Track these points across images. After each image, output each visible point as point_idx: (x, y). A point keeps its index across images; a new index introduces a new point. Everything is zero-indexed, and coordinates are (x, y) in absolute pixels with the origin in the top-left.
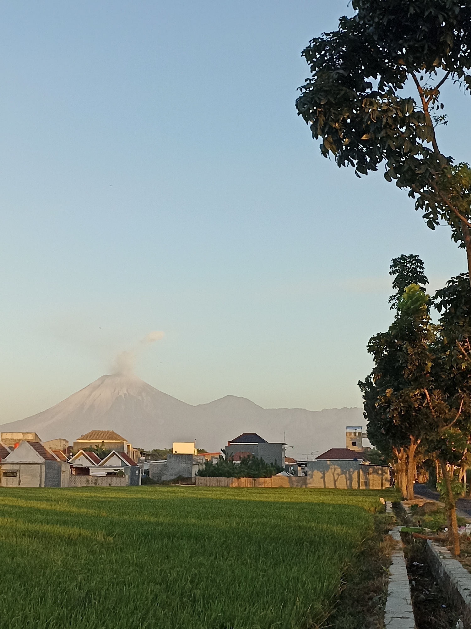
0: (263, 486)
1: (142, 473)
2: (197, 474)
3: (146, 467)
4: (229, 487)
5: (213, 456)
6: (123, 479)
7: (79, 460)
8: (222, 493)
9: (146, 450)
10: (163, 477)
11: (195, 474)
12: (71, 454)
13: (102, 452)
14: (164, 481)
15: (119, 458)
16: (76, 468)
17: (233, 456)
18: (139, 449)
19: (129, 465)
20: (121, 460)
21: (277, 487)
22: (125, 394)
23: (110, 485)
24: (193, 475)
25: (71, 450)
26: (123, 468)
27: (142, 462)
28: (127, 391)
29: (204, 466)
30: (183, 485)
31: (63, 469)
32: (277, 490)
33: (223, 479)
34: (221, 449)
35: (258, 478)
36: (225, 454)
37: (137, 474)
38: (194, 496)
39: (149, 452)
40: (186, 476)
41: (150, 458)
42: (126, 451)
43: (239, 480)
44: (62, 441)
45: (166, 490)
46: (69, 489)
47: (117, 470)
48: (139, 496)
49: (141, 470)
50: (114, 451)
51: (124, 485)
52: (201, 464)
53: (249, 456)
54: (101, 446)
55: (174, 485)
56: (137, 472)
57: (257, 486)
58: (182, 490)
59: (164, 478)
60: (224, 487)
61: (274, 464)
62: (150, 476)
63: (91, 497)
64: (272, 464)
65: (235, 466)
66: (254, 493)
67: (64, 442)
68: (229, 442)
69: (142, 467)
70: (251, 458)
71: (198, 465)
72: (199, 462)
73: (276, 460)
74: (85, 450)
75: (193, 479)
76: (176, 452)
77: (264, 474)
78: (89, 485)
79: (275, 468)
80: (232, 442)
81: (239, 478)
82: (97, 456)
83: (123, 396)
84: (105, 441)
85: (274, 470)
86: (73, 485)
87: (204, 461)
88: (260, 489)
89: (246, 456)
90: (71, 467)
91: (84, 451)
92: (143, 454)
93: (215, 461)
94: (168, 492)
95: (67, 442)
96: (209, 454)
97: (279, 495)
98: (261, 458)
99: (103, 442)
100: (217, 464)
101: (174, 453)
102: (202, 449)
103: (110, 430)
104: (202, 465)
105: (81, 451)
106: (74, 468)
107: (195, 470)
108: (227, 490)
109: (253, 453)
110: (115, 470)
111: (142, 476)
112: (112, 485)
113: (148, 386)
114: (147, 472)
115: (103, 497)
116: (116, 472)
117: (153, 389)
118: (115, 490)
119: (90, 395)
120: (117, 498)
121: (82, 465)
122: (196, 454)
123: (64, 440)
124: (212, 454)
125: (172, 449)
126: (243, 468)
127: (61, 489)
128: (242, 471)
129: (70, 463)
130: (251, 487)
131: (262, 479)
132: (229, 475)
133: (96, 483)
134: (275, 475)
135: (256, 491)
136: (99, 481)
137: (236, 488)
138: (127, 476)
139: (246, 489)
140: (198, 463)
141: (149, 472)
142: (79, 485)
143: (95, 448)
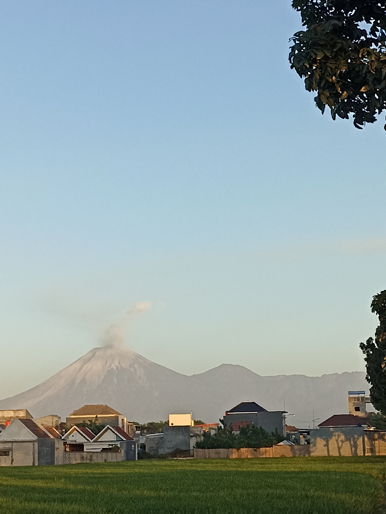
0: (264, 456)
1: (138, 448)
2: (195, 446)
3: (142, 440)
4: (229, 459)
5: (211, 426)
6: (118, 454)
7: (73, 436)
8: (222, 465)
9: (141, 423)
10: (159, 451)
11: (194, 447)
12: (64, 430)
13: (96, 427)
14: (161, 454)
15: (114, 432)
16: (70, 445)
17: (232, 427)
18: (134, 423)
19: (124, 439)
20: (116, 434)
21: (279, 456)
22: (117, 367)
23: (105, 460)
24: (191, 448)
25: (63, 425)
26: (119, 443)
27: (138, 436)
28: (119, 363)
29: (202, 438)
30: (181, 458)
31: (56, 446)
32: (279, 460)
33: (222, 450)
34: (220, 419)
35: (259, 448)
36: (224, 424)
37: (133, 449)
38: (194, 468)
39: (144, 425)
40: (184, 448)
41: (145, 432)
42: (120, 426)
43: (239, 450)
44: (54, 417)
45: (164, 464)
46: (64, 466)
47: (112, 445)
48: (137, 470)
49: (136, 444)
50: (108, 426)
51: (120, 459)
52: (199, 436)
53: (248, 426)
54: (95, 421)
55: (171, 458)
56: (133, 446)
57: (258, 457)
58: (180, 463)
59: (161, 452)
60: (224, 458)
61: (275, 433)
62: (147, 450)
63: (87, 473)
64: (272, 433)
65: (234, 437)
66: (256, 464)
67: (56, 419)
68: (228, 412)
69: (138, 441)
70: (251, 428)
71: (196, 436)
72: (197, 434)
73: (276, 429)
74: (77, 425)
75: (191, 452)
76: (172, 424)
77: (264, 444)
78: (84, 462)
79: (276, 437)
80: (230, 411)
81: (238, 449)
82: (90, 431)
83: (115, 368)
84: (98, 416)
85: (275, 439)
86: (67, 462)
87: (202, 433)
88: (260, 459)
89: (245, 427)
90: (65, 444)
91: (78, 427)
92: (138, 428)
93: (213, 432)
94: (166, 466)
95: (60, 418)
96: (207, 425)
97: (282, 465)
98: (261, 427)
99: (97, 416)
100: (215, 434)
101: (170, 425)
102: (199, 420)
103: (104, 404)
104: (200, 437)
105: (74, 426)
106: (68, 444)
107: (193, 442)
108: (228, 461)
109: (252, 423)
110: (109, 445)
111: (138, 450)
112: (107, 461)
113: (140, 357)
114: (143, 446)
115: (100, 473)
116: (111, 447)
117: (144, 359)
118: (111, 466)
119: (82, 368)
120: (114, 473)
121: (75, 441)
122: (193, 425)
123: (56, 416)
124: (209, 425)
125: (168, 421)
126: (243, 438)
127: (55, 466)
128: (242, 442)
129: (64, 440)
130: (252, 458)
131: (262, 449)
132: (229, 446)
133: (91, 460)
134: (276, 444)
135: (257, 462)
136: (94, 458)
137: (236, 459)
138: (123, 451)
139: (246, 460)
140: (196, 435)
141: (145, 446)
142: (74, 462)
143: (89, 423)
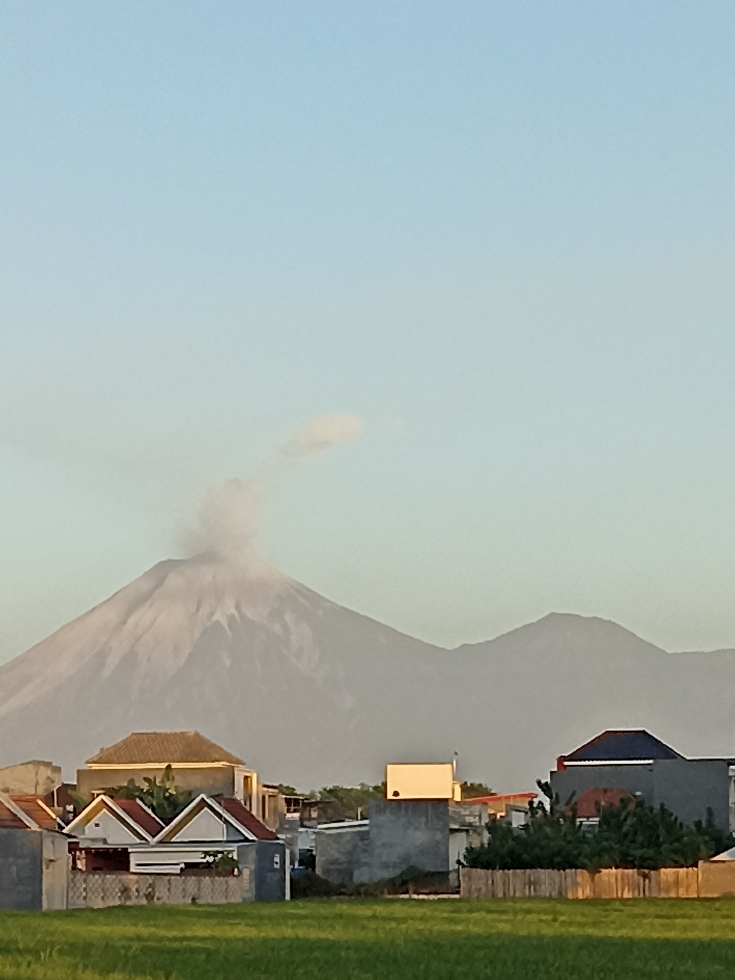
0: (673, 895)
1: (292, 863)
2: (462, 860)
3: (305, 841)
4: (566, 901)
5: (512, 803)
6: (232, 881)
7: (97, 825)
8: (544, 917)
9: (302, 790)
10: (356, 874)
11: (459, 862)
12: (70, 808)
13: (166, 798)
14: (362, 885)
15: (220, 816)
16: (88, 851)
17: (576, 804)
18: (279, 788)
19: (251, 837)
20: (226, 822)
21: (716, 895)
22: (231, 618)
23: (194, 899)
24: (453, 866)
25: (70, 792)
26: (234, 847)
27: (292, 826)
28: (238, 607)
29: (486, 836)
30: (421, 897)
31: (47, 854)
32: (717, 905)
33: (544, 874)
34: (539, 783)
35: (656, 868)
36: (550, 797)
37: (277, 866)
38: (459, 928)
39: (312, 795)
40: (430, 867)
41: (314, 815)
42: (239, 796)
43: (597, 875)
44: (42, 768)
45: (369, 913)
46: (71, 914)
47: (215, 854)
48: (288, 932)
49: (288, 852)
50: (202, 796)
51: (236, 899)
52: (475, 831)
53: (624, 802)
54: (162, 781)
55: (391, 896)
56: (277, 859)
57: (654, 895)
58: (419, 911)
59: (361, 876)
60: (550, 899)
61: (704, 825)
62: (318, 871)
63: (139, 938)
64: (698, 824)
65: (581, 834)
66: (644, 916)
67: (48, 772)
68: (562, 759)
69: (291, 843)
70: (631, 807)
71: (467, 831)
72: (470, 825)
73: (710, 812)
74: (111, 793)
75: (452, 877)
76: (396, 794)
77: (676, 858)
78: (128, 903)
79: (707, 838)
80: (571, 758)
81: (594, 870)
82: (150, 811)
83: (224, 622)
84: (175, 765)
85: (706, 843)
86: (81, 903)
87: (485, 820)
88: (661, 903)
89: (617, 804)
90: (73, 848)
91: (112, 797)
92: (293, 803)
93: (518, 820)
94: (374, 917)
95: (57, 770)
96: (499, 799)
97: (724, 922)
98: (662, 805)
99: (169, 767)
100: (526, 827)
101: (390, 796)
102: (477, 782)
103: (191, 730)
104: (480, 834)
105: (102, 797)
106: (81, 850)
107: (457, 848)
108: (559, 907)
109: (638, 793)
110: (207, 853)
111: (293, 870)
112: (198, 901)
113: (301, 590)
114: (308, 859)
115: (175, 939)
116: (210, 859)
117: (315, 598)
118: (208, 915)
119: (124, 622)
120: (218, 940)
121: (105, 841)
122: (458, 798)
123: (48, 764)
124: (508, 798)
125: (385, 784)
126: (607, 840)
127: (46, 915)
128: (604, 849)
129: (69, 836)
130: (634, 899)
131: (667, 873)
132: (568, 862)
133: (149, 897)
134: (707, 859)
135: (652, 910)
136: (161, 892)
137: (586, 901)
138: (246, 873)
139: (618, 905)
140: (467, 829)
141: (314, 857)
142: (99, 904)
143: (145, 786)
